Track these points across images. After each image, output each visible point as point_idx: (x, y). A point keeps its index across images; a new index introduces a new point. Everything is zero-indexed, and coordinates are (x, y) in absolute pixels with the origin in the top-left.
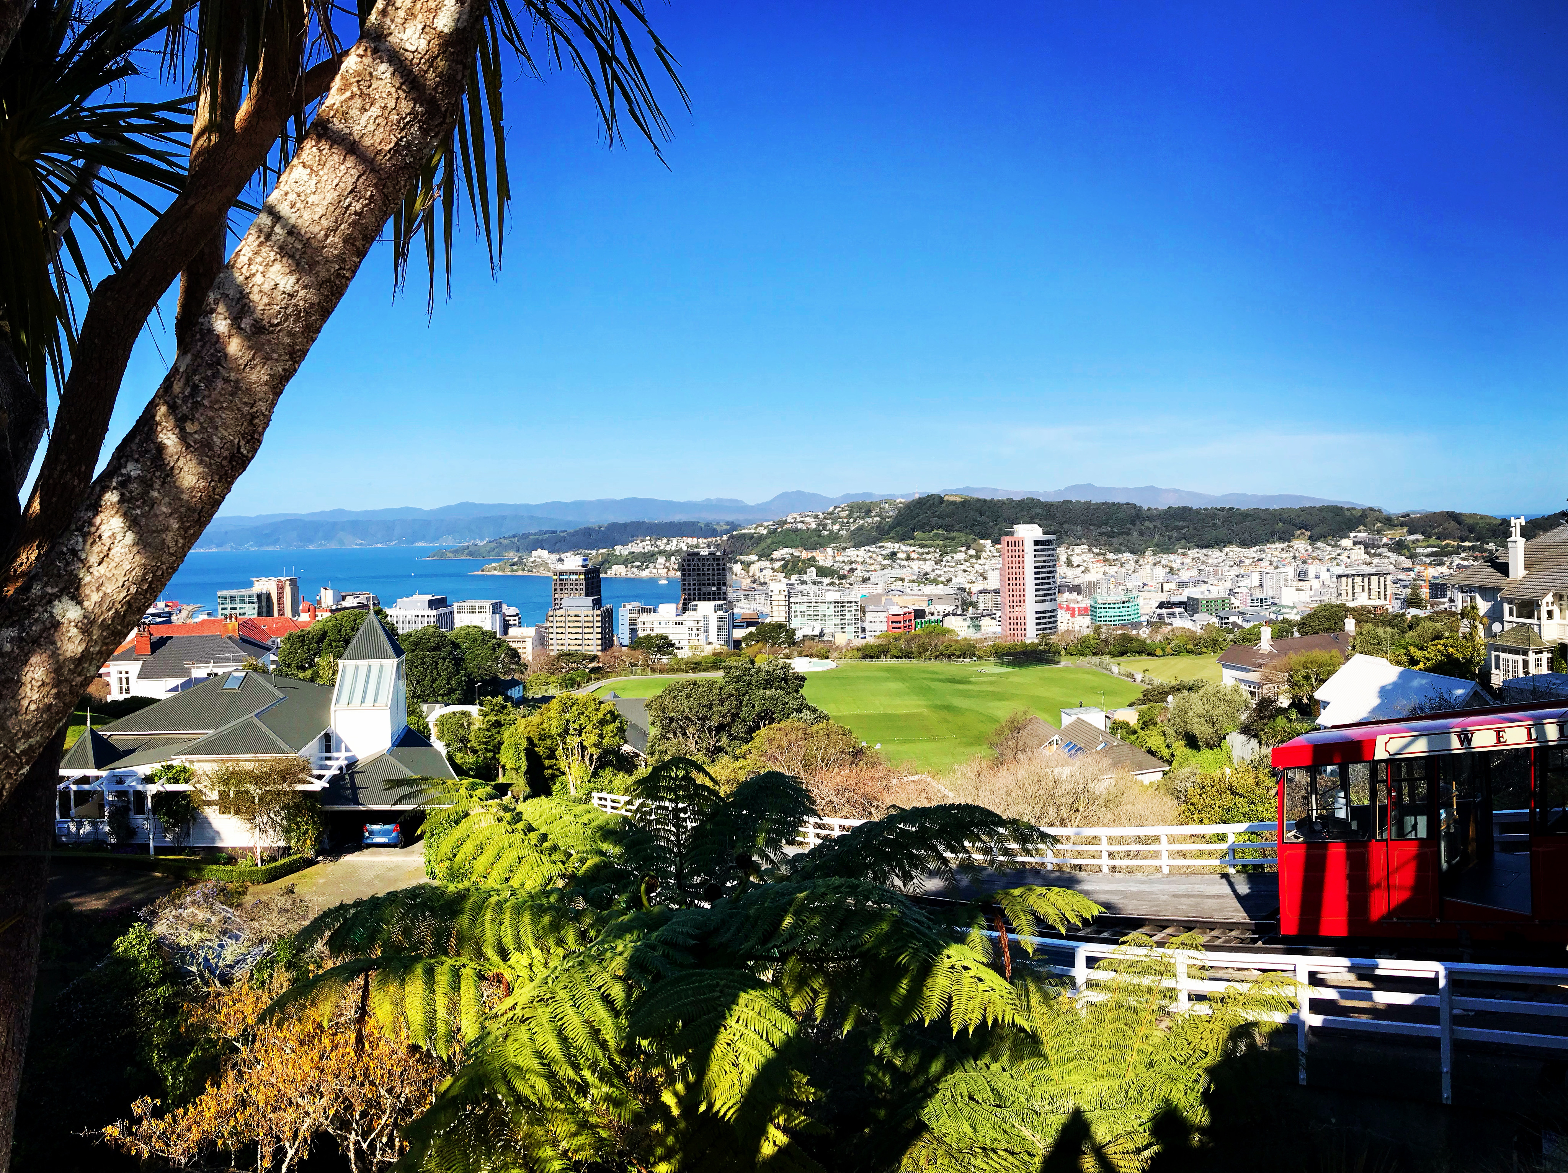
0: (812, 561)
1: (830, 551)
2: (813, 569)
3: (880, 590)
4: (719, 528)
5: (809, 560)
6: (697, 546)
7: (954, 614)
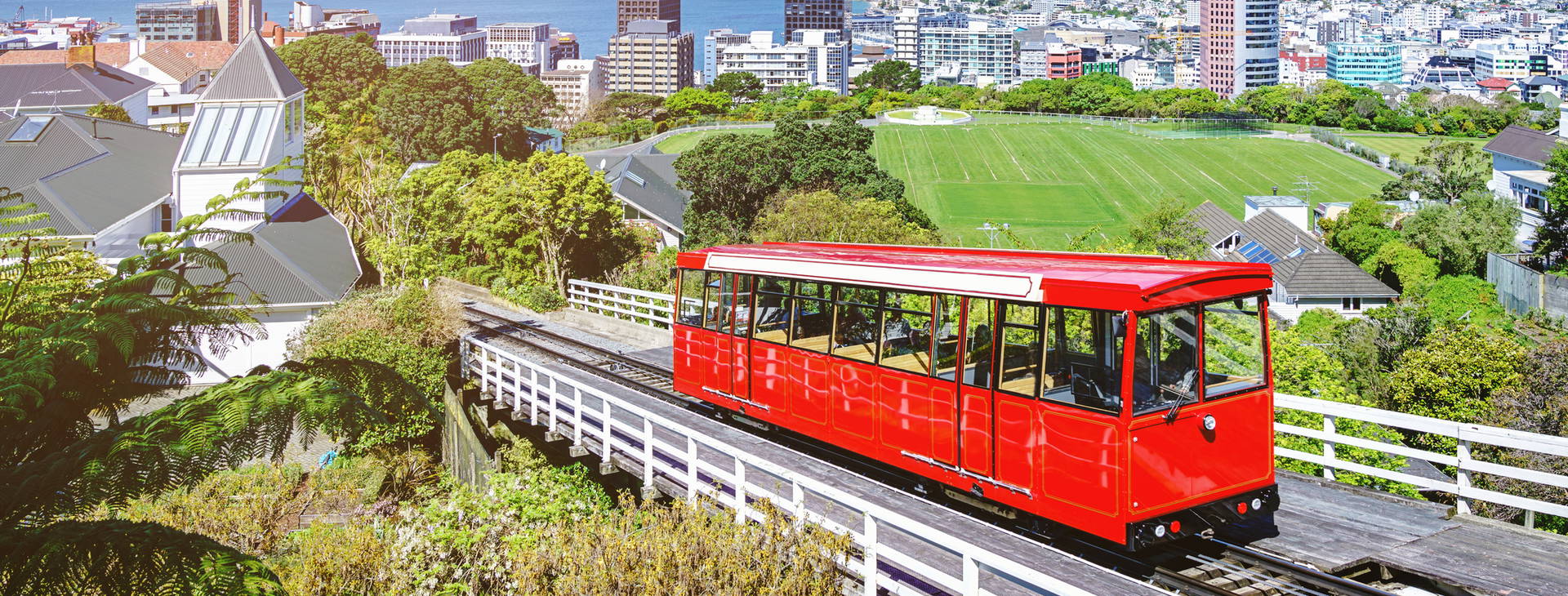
3: (1042, 21)
7: (1137, 58)
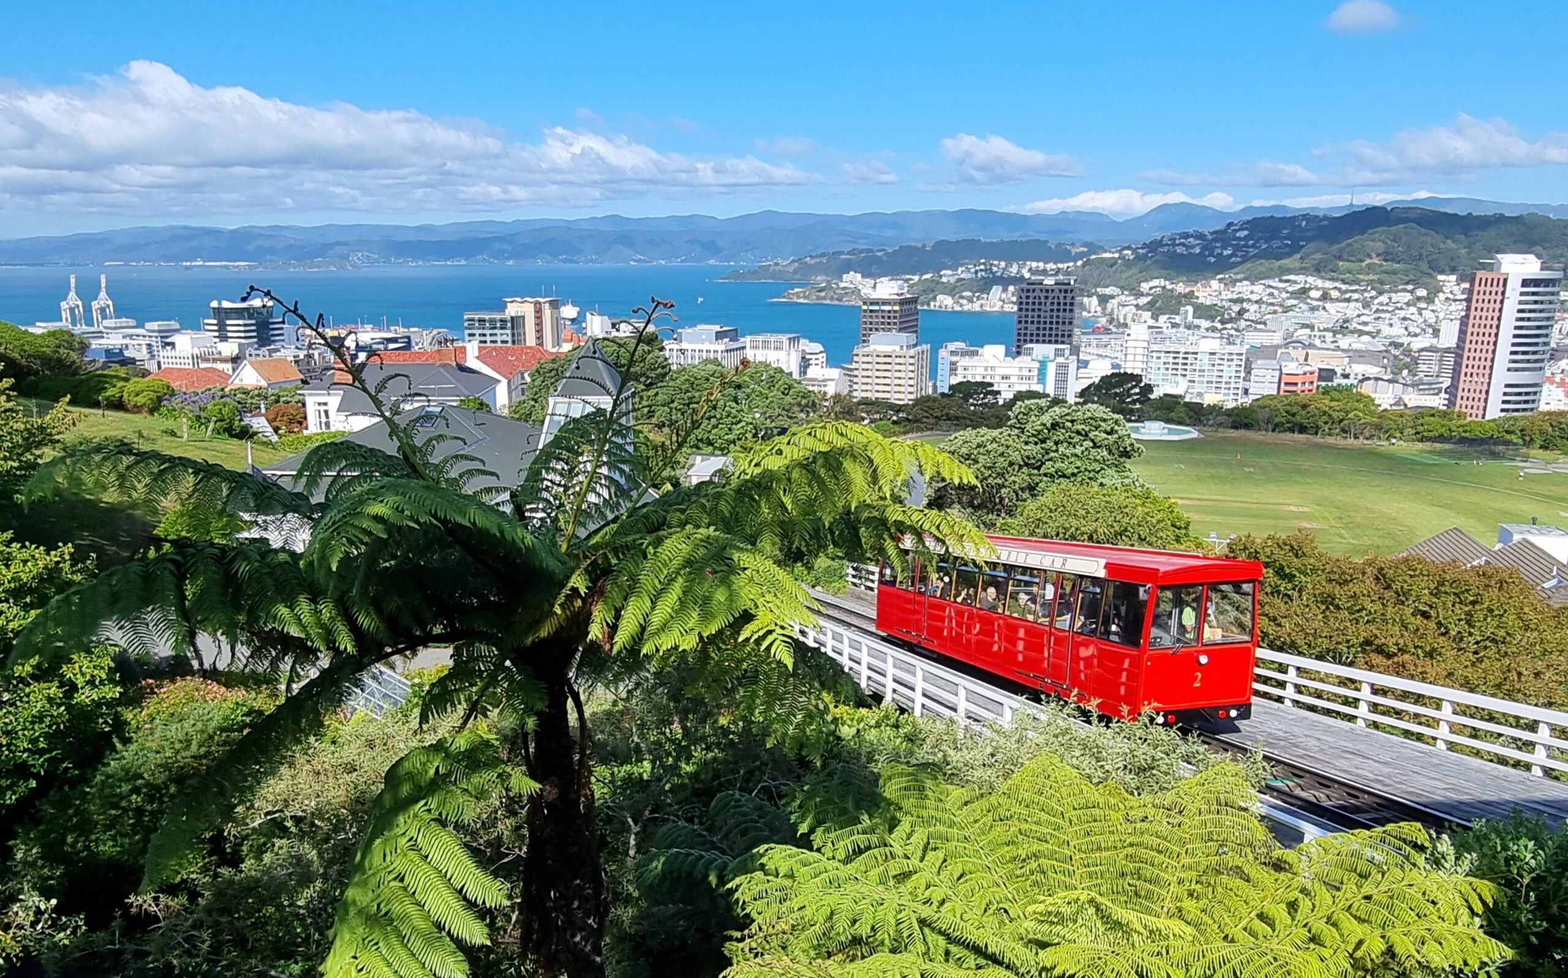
0: (1190, 296)
1: (1215, 284)
2: (1190, 309)
3: (1277, 339)
4: (1074, 251)
5: (1185, 296)
6: (1044, 272)
7: (1378, 379)
